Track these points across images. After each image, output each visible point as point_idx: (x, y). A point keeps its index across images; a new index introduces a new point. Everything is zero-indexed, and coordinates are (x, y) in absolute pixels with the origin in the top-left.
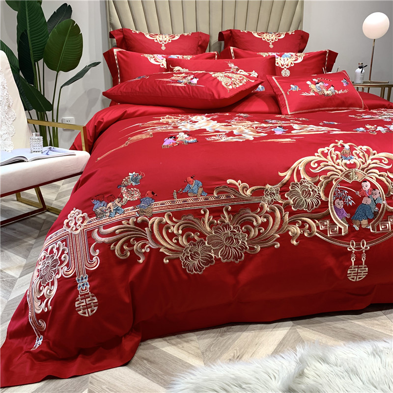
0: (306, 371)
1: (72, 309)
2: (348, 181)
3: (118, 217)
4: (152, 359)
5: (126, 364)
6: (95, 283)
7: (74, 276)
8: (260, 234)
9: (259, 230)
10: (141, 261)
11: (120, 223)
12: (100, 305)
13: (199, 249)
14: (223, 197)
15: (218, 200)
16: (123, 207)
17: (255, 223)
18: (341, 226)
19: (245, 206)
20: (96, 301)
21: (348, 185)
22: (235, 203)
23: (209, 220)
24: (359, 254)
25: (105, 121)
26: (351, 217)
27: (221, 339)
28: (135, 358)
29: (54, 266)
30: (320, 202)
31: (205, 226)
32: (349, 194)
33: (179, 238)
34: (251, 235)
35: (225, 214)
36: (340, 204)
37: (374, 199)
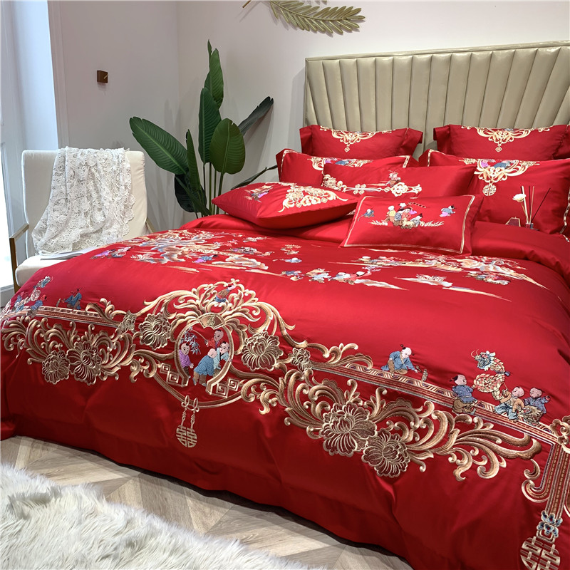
8: (109, 361)
9: (110, 357)
10: (17, 357)
13: (59, 360)
14: (92, 315)
15: (87, 317)
16: (25, 305)
17: (108, 348)
18: (182, 376)
19: (105, 329)
21: (202, 331)
22: (99, 324)
23: (74, 334)
24: (189, 415)
26: (194, 367)
30: (167, 344)
31: (69, 338)
32: (200, 341)
33: (46, 344)
34: (104, 361)
35: (89, 332)
36: (186, 350)
37: (220, 353)
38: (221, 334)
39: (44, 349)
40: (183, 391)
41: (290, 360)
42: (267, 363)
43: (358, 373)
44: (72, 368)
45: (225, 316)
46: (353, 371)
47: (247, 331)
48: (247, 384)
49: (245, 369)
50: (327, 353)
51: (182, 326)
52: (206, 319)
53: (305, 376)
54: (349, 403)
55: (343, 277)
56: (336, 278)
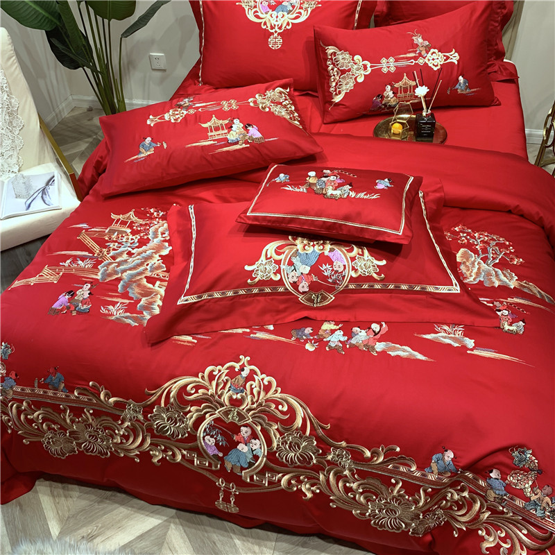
2: (226, 420)
8: (122, 443)
9: (121, 439)
10: (9, 432)
13: (61, 438)
14: (85, 399)
15: (79, 400)
17: (117, 431)
18: (211, 461)
19: (108, 414)
21: (224, 425)
22: (96, 408)
23: (69, 416)
24: (227, 493)
26: (224, 456)
27: (97, 506)
30: (187, 435)
31: (65, 420)
32: (224, 434)
33: (40, 425)
34: (115, 441)
35: (87, 413)
36: (212, 442)
37: (252, 449)
38: (249, 430)
39: (38, 429)
41: (330, 457)
42: (305, 460)
43: (402, 474)
44: (79, 445)
45: (250, 410)
46: (396, 471)
47: (277, 429)
48: (287, 477)
49: (282, 464)
50: (368, 454)
51: (200, 420)
52: (227, 413)
53: (347, 472)
54: (394, 497)
55: (361, 336)
56: (353, 341)
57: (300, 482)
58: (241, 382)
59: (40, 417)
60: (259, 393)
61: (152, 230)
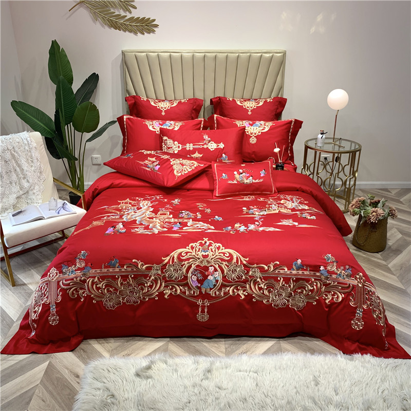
0: (152, 366)
1: (47, 321)
2: (201, 265)
3: (72, 276)
4: (85, 350)
5: (71, 351)
6: (58, 309)
7: (49, 304)
8: (148, 291)
9: (148, 289)
10: (82, 300)
11: (73, 279)
12: (60, 320)
13: (114, 296)
14: (130, 269)
15: (126, 271)
16: (76, 270)
17: (146, 285)
18: (195, 291)
19: (141, 275)
20: (58, 318)
21: (201, 268)
22: (136, 273)
23: (120, 281)
24: (203, 307)
25: (99, 188)
26: (201, 285)
27: (126, 343)
28: (78, 348)
29: (41, 297)
30: (183, 277)
31: (118, 285)
32: (201, 273)
33: (103, 290)
34: (144, 292)
35: (130, 278)
36: (195, 278)
37: (215, 277)
38: (213, 268)
39: (102, 293)
40: (197, 297)
41: (250, 273)
42: (239, 277)
43: (282, 274)
44: (123, 299)
45: (212, 259)
46: (279, 274)
47: (226, 265)
48: (232, 288)
49: (230, 282)
50: (266, 268)
51: (190, 267)
52: (201, 262)
53: (259, 280)
54: (281, 287)
55: (252, 227)
56: (250, 228)
57: (238, 290)
58: (206, 247)
59: (104, 285)
60: (215, 250)
61: (141, 205)
